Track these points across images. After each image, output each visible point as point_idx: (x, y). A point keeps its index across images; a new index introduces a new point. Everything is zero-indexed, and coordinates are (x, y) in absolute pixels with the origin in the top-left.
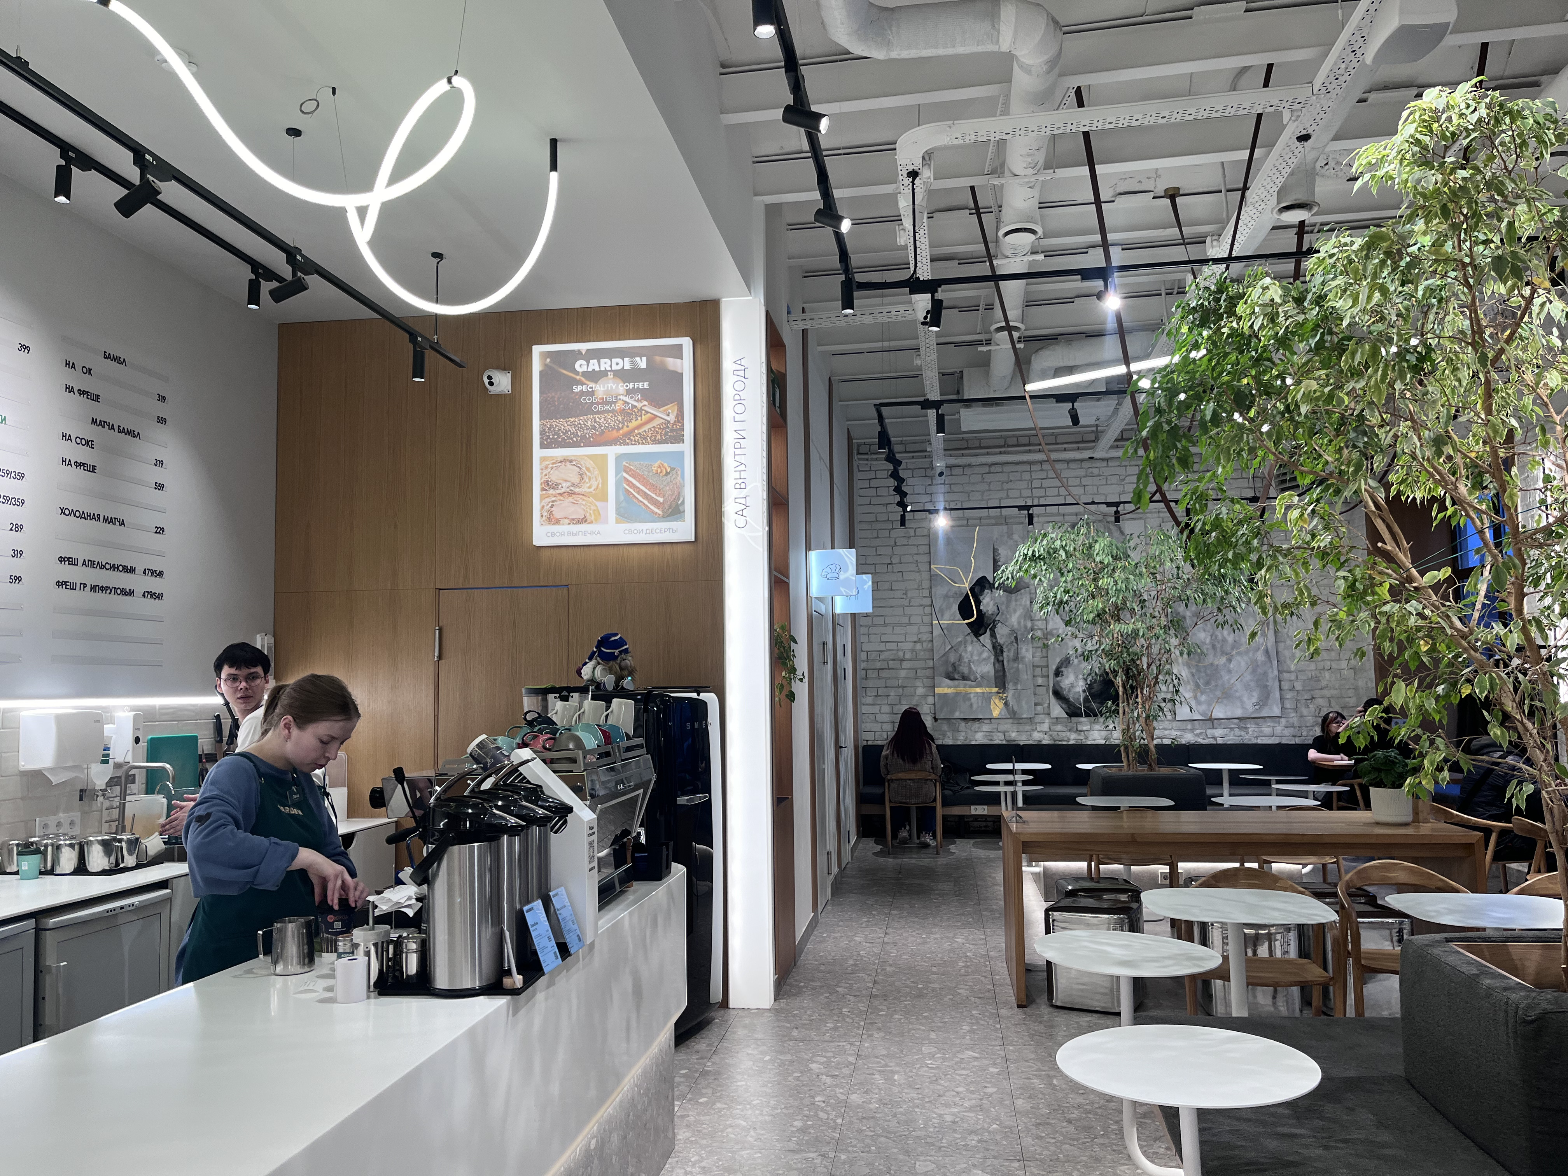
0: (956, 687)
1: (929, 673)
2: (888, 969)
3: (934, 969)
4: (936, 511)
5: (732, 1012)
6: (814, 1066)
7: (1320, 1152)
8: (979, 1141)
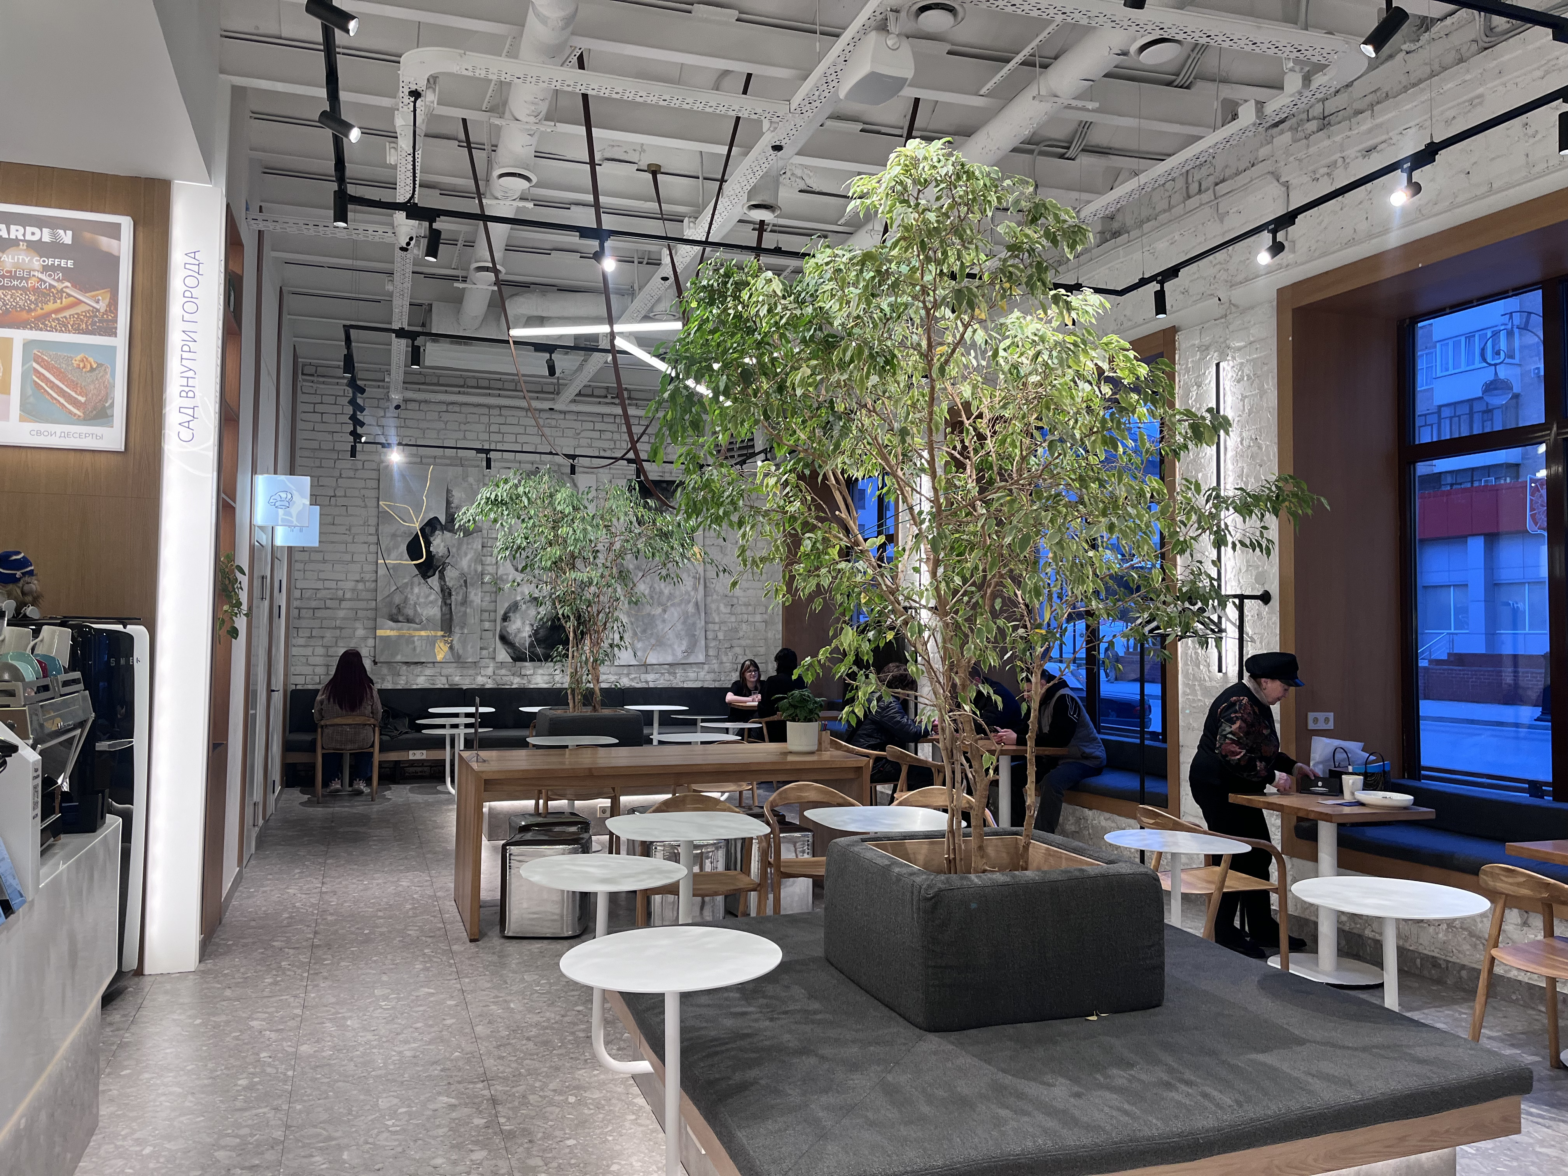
0: (399, 629)
1: (370, 614)
2: (329, 918)
3: (380, 914)
4: (389, 445)
5: (146, 979)
6: (254, 1023)
7: (767, 1023)
8: (442, 1070)
